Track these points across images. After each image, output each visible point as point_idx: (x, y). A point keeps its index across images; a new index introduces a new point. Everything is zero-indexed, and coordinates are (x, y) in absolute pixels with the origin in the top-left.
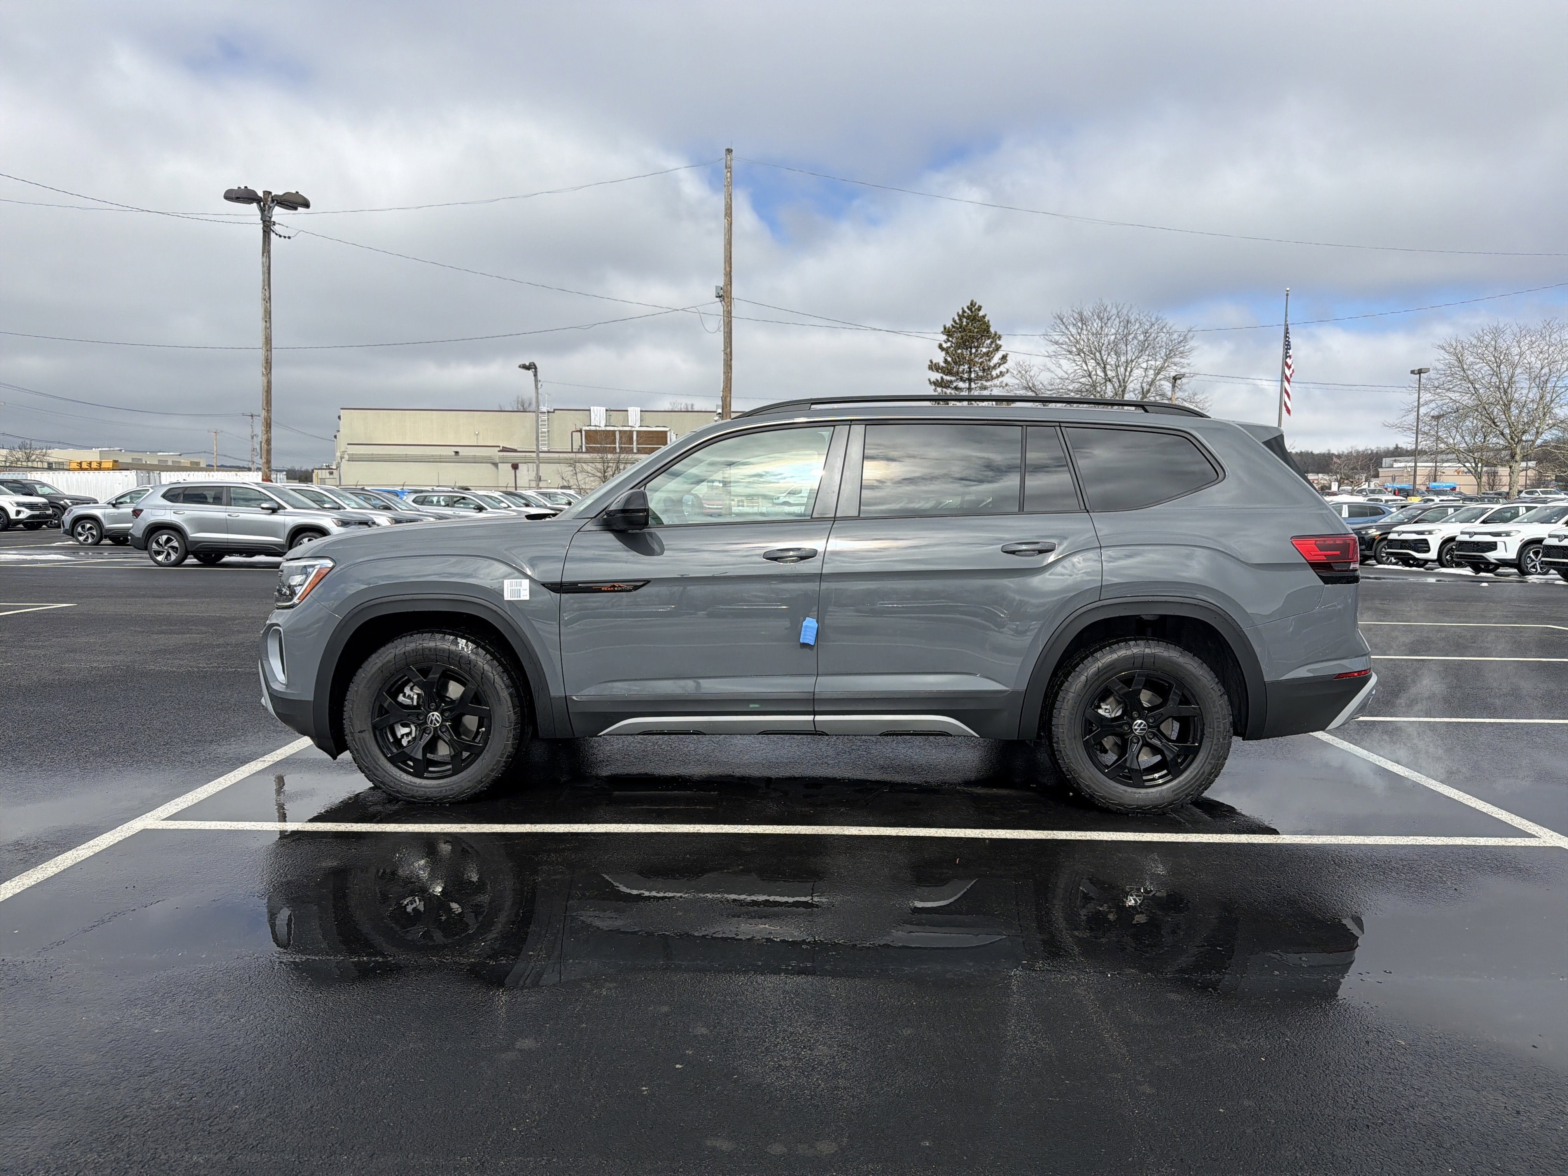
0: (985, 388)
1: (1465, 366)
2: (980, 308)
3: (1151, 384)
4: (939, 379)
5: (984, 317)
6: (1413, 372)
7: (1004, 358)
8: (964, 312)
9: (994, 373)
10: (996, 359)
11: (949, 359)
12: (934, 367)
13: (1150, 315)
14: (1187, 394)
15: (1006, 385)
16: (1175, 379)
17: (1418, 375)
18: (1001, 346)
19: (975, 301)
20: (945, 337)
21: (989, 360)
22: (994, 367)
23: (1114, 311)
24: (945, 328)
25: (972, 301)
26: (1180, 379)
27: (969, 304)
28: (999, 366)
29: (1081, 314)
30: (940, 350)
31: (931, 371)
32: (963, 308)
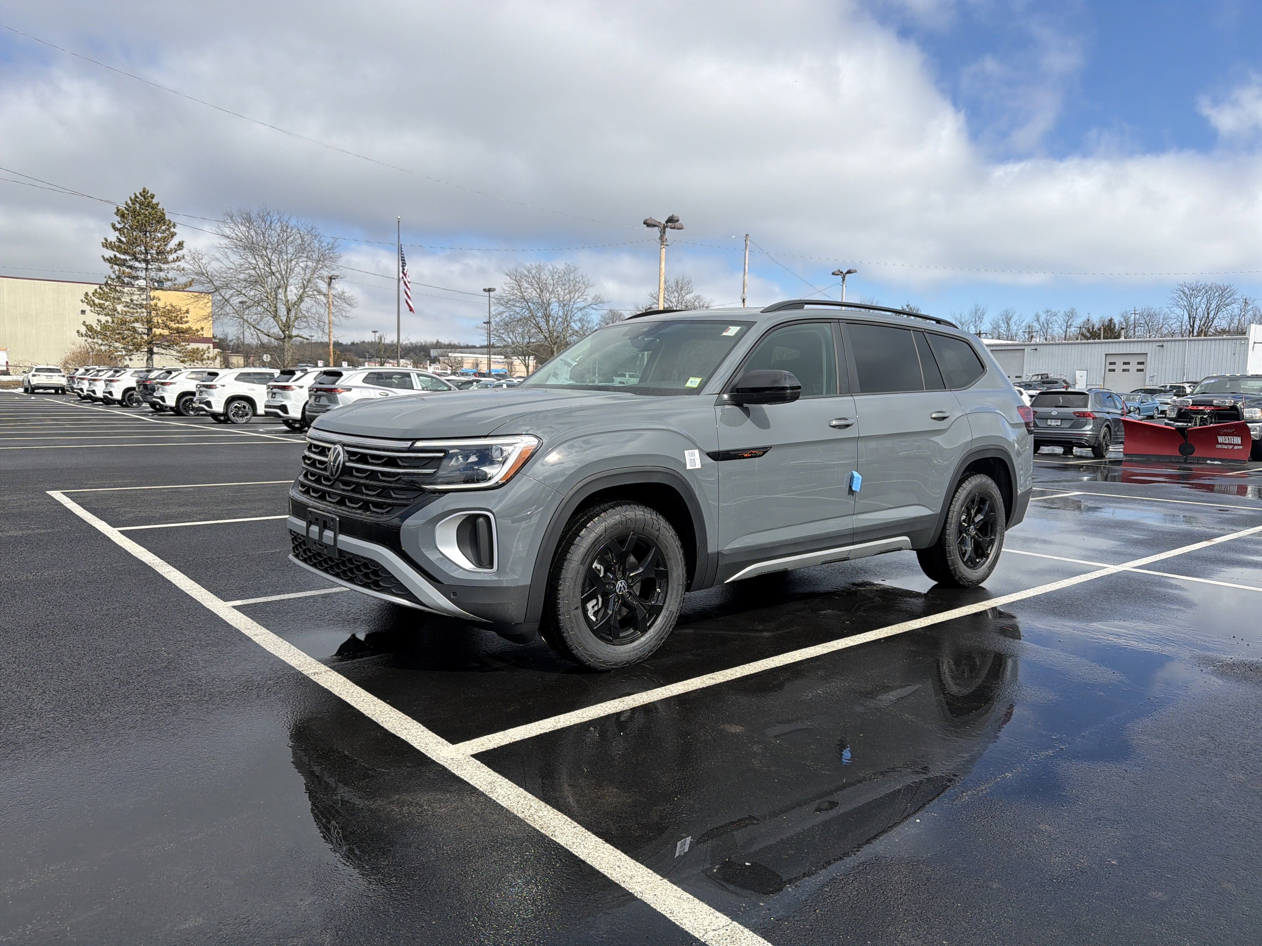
0: (160, 270)
1: (522, 289)
2: (153, 197)
3: (309, 281)
4: (112, 256)
5: (157, 204)
6: (485, 290)
7: (180, 245)
8: (136, 197)
9: (171, 258)
10: (173, 244)
11: (124, 239)
12: (107, 245)
13: (307, 224)
14: (336, 292)
15: (183, 269)
16: (331, 278)
17: (488, 293)
18: (175, 234)
19: (147, 189)
20: (118, 218)
21: (166, 245)
22: (171, 252)
23: (276, 217)
24: (118, 210)
25: (144, 188)
26: (334, 279)
27: (141, 191)
28: (175, 252)
29: (249, 215)
30: (113, 230)
31: (105, 249)
32: (135, 194)
